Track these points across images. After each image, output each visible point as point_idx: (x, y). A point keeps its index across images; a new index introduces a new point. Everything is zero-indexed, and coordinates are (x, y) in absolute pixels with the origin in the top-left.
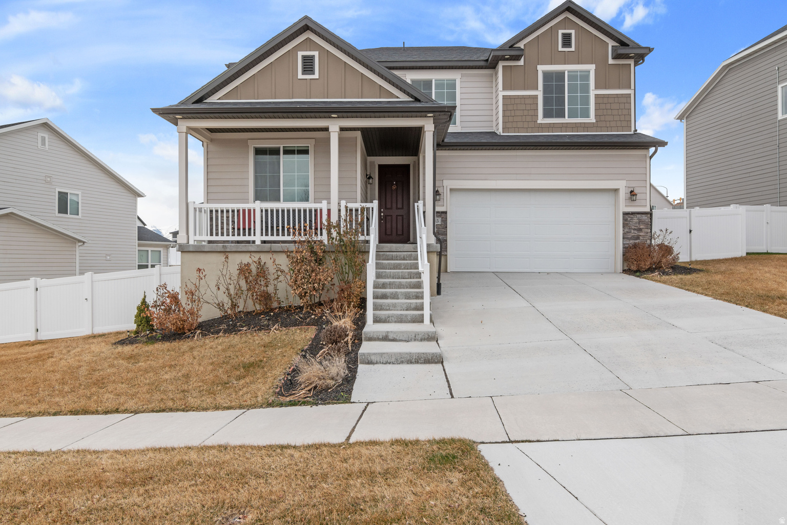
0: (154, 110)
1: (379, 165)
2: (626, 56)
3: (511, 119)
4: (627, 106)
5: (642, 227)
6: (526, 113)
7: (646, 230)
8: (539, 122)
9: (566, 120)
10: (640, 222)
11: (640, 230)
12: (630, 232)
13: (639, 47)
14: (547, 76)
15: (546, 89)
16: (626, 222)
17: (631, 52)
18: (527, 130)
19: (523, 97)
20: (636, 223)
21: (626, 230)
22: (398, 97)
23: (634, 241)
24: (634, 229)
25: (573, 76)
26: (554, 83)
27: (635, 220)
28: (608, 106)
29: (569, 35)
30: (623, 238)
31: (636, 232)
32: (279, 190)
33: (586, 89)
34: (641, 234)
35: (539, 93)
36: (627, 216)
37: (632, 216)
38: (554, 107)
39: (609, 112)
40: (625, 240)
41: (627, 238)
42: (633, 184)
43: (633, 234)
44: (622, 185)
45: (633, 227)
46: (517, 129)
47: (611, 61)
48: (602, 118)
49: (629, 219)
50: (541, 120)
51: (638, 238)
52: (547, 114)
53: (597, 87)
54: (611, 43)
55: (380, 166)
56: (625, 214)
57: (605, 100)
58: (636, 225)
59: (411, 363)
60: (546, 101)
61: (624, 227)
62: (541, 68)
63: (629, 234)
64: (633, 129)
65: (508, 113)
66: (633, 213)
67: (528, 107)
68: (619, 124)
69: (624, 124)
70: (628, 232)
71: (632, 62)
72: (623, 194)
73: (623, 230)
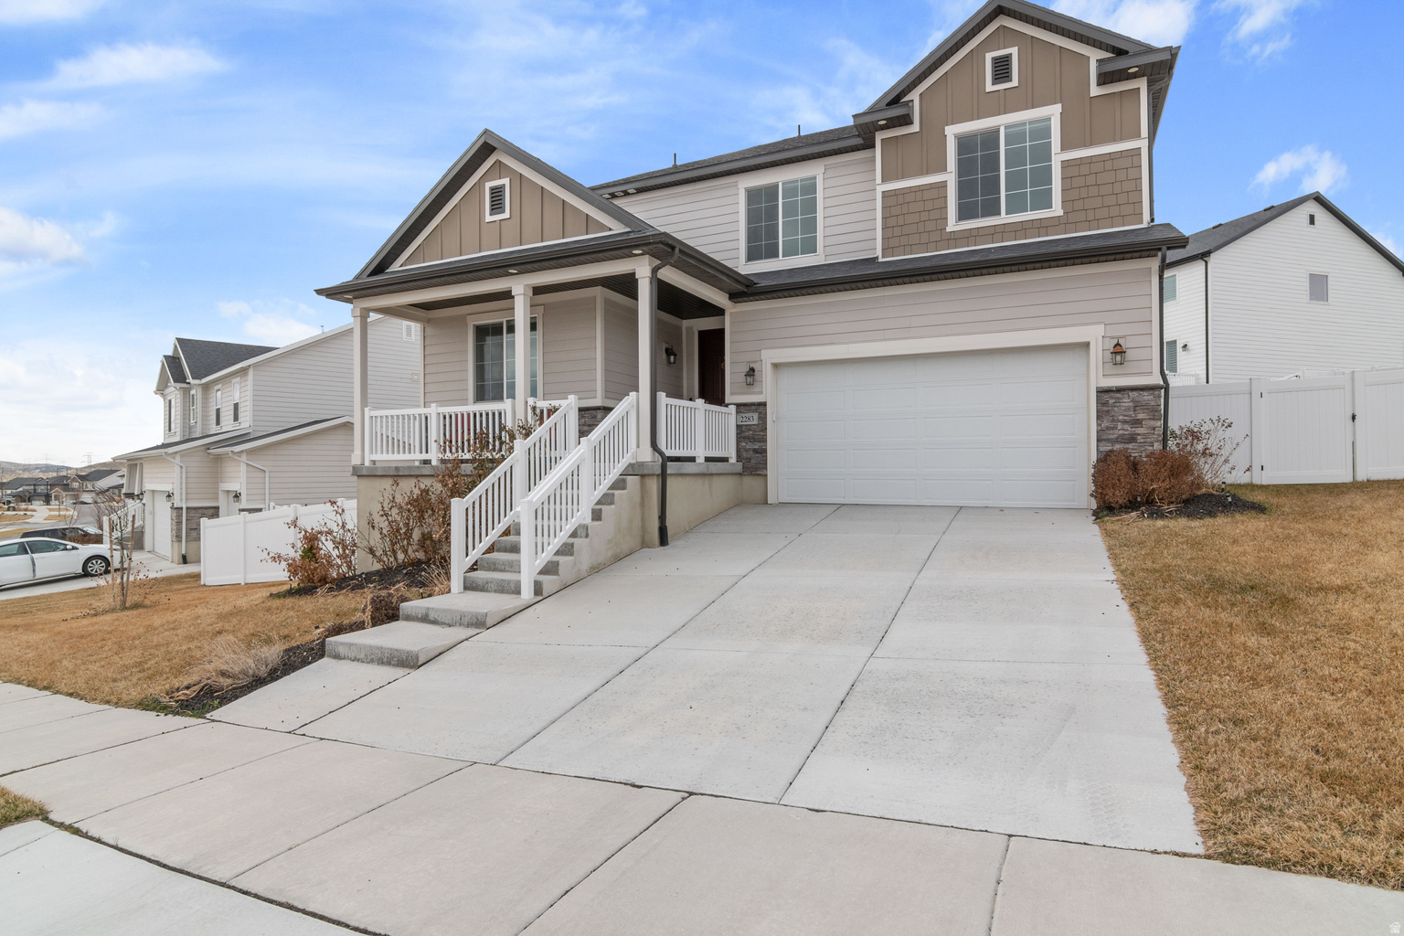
0: (319, 292)
1: (699, 332)
2: (1122, 75)
3: (897, 231)
4: (1132, 174)
5: (1141, 416)
6: (924, 216)
7: (1152, 423)
8: (948, 229)
9: (1004, 218)
10: (1137, 406)
11: (1138, 423)
12: (1115, 428)
13: (1149, 50)
14: (964, 143)
15: (964, 167)
16: (1106, 409)
17: (1131, 64)
18: (926, 246)
19: (921, 189)
20: (1128, 409)
21: (1105, 424)
22: (610, 229)
23: (1122, 446)
24: (1125, 422)
25: (1015, 135)
26: (978, 154)
27: (1126, 402)
28: (1091, 180)
29: (1007, 58)
30: (1098, 441)
31: (1126, 427)
32: (503, 384)
33: (1044, 153)
34: (1140, 431)
35: (950, 178)
36: (1106, 396)
37: (1118, 395)
38: (978, 196)
39: (1093, 191)
40: (1104, 443)
41: (1108, 440)
42: (1118, 331)
43: (1121, 432)
44: (1094, 334)
45: (1121, 417)
46: (908, 248)
47: (1095, 90)
48: (1078, 205)
49: (1111, 401)
50: (953, 225)
51: (1132, 439)
52: (964, 214)
53: (1065, 147)
54: (1094, 55)
55: (702, 334)
56: (1102, 392)
57: (1085, 170)
58: (1127, 413)
59: (383, 663)
60: (964, 189)
61: (1098, 418)
62: (952, 131)
63: (1111, 432)
64: (1146, 217)
65: (892, 222)
66: (1120, 390)
67: (929, 205)
68: (1115, 211)
69: (1127, 210)
70: (1108, 428)
71: (1142, 84)
72: (1097, 353)
73: (1098, 425)
